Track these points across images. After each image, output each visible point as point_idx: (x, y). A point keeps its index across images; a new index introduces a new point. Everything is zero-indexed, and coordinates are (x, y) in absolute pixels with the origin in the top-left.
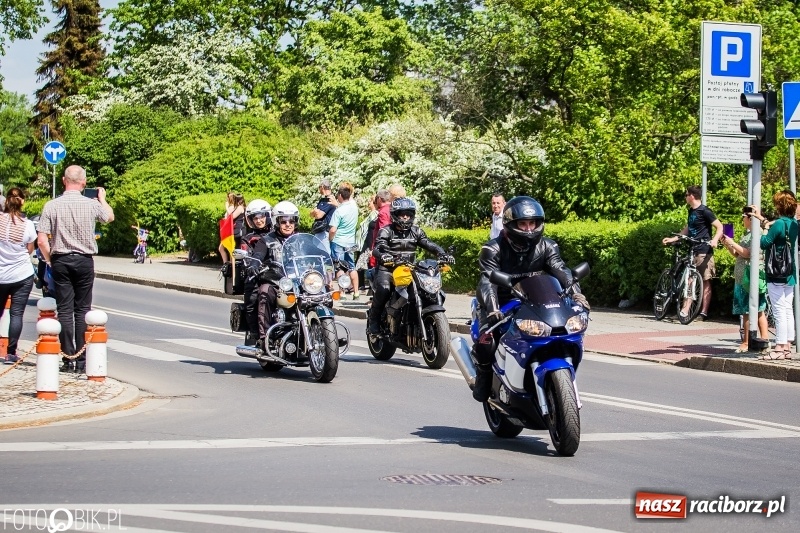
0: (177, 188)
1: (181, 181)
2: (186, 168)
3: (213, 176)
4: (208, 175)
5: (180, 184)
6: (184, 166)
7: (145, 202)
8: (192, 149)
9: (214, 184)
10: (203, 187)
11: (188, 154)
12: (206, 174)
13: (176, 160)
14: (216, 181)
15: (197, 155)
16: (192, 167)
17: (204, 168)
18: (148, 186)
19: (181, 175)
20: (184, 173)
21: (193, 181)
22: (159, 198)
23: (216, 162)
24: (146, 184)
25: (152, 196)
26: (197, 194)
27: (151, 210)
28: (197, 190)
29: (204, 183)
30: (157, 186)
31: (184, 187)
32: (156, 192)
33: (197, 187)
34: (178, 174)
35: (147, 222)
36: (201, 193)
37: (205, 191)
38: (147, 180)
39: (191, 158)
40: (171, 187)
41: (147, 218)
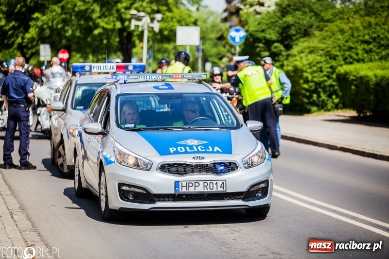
0: (335, 59)
1: (338, 53)
2: (341, 42)
3: (364, 49)
4: (360, 48)
5: (337, 56)
6: (340, 42)
7: (309, 71)
8: (347, 27)
9: (365, 55)
10: (356, 57)
11: (343, 31)
12: (359, 47)
13: (333, 37)
14: (367, 52)
15: (350, 32)
16: (347, 41)
17: (357, 42)
18: (312, 58)
19: (338, 48)
20: (340, 47)
21: (347, 53)
22: (321, 68)
23: (367, 37)
24: (309, 56)
25: (314, 66)
26: (351, 63)
27: (314, 77)
28: (351, 60)
29: (357, 54)
30: (319, 58)
31: (341, 58)
32: (318, 63)
33: (351, 57)
34: (335, 47)
35: (311, 87)
36: (355, 62)
37: (358, 61)
38: (310, 52)
39: (346, 34)
40: (330, 58)
41: (311, 84)
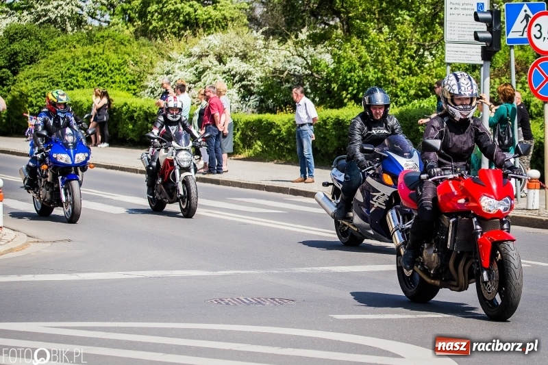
0: (57, 85)
1: (60, 80)
3: (84, 76)
4: (80, 75)
5: (60, 82)
6: (63, 69)
7: (34, 96)
8: (68, 57)
9: (85, 82)
10: (77, 84)
11: (65, 60)
12: (79, 75)
13: (56, 64)
14: (86, 79)
15: (72, 60)
16: (68, 69)
17: (77, 70)
18: (36, 84)
19: (60, 75)
20: (62, 74)
21: (69, 80)
22: (44, 93)
23: (86, 66)
24: (34, 82)
25: (38, 91)
26: (72, 89)
27: (38, 102)
28: (72, 86)
29: (77, 81)
30: (43, 84)
31: (62, 84)
32: (42, 89)
33: (72, 84)
34: (58, 75)
35: (35, 110)
36: (75, 88)
37: (78, 87)
38: (35, 79)
39: (68, 63)
40: (53, 85)
41: (35, 108)
